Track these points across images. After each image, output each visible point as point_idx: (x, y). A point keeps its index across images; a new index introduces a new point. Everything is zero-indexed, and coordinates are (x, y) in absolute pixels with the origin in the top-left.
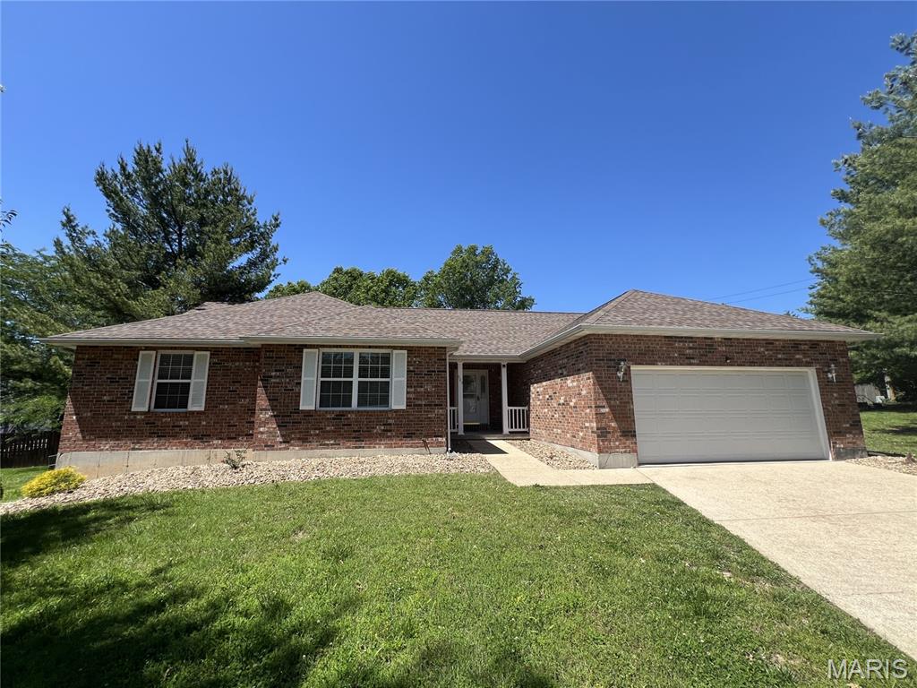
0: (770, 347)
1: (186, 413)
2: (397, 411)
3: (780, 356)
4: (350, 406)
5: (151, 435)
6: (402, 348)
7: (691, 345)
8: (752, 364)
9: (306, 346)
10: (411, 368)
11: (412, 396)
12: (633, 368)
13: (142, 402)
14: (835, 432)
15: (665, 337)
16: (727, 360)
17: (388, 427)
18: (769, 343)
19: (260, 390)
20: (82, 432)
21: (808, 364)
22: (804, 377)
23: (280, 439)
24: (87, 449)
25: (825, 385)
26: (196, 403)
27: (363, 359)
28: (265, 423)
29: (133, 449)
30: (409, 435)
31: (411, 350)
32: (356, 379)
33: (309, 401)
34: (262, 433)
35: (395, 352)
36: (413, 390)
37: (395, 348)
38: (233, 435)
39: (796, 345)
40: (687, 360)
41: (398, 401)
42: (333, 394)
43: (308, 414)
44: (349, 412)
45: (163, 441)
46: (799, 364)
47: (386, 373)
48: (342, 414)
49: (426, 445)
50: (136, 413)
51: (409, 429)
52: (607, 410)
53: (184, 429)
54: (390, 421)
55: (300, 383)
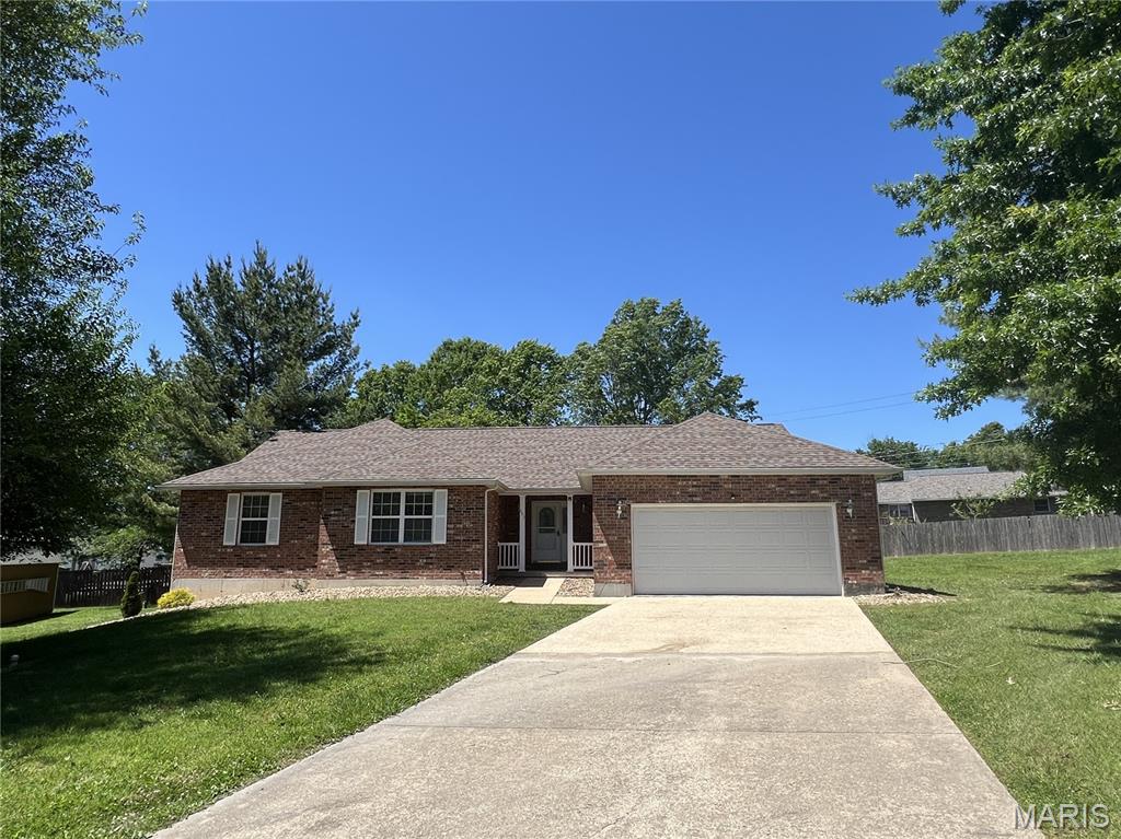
0: (783, 483)
1: (264, 547)
2: (438, 545)
3: (792, 492)
4: (397, 541)
5: (238, 565)
6: (443, 487)
7: (695, 483)
8: (760, 500)
9: (360, 488)
10: (452, 506)
11: (452, 532)
12: (632, 506)
13: (230, 538)
14: (849, 566)
15: (668, 476)
16: (733, 497)
17: (429, 561)
18: (781, 479)
19: (322, 527)
20: (187, 562)
21: (825, 500)
22: (827, 511)
23: (338, 570)
24: (192, 576)
25: (844, 520)
26: (272, 540)
27: (409, 498)
28: (326, 556)
29: (225, 577)
30: (449, 568)
31: (452, 489)
32: (402, 517)
33: (362, 536)
34: (324, 564)
35: (437, 490)
36: (452, 526)
37: (437, 487)
38: (302, 567)
39: (813, 480)
40: (690, 497)
41: (439, 537)
42: (383, 530)
43: (361, 548)
44: (396, 546)
45: (247, 570)
46: (814, 499)
47: (429, 511)
48: (389, 549)
49: (463, 577)
50: (227, 547)
51: (449, 561)
52: (605, 545)
53: (263, 561)
54: (431, 555)
55: (354, 521)
